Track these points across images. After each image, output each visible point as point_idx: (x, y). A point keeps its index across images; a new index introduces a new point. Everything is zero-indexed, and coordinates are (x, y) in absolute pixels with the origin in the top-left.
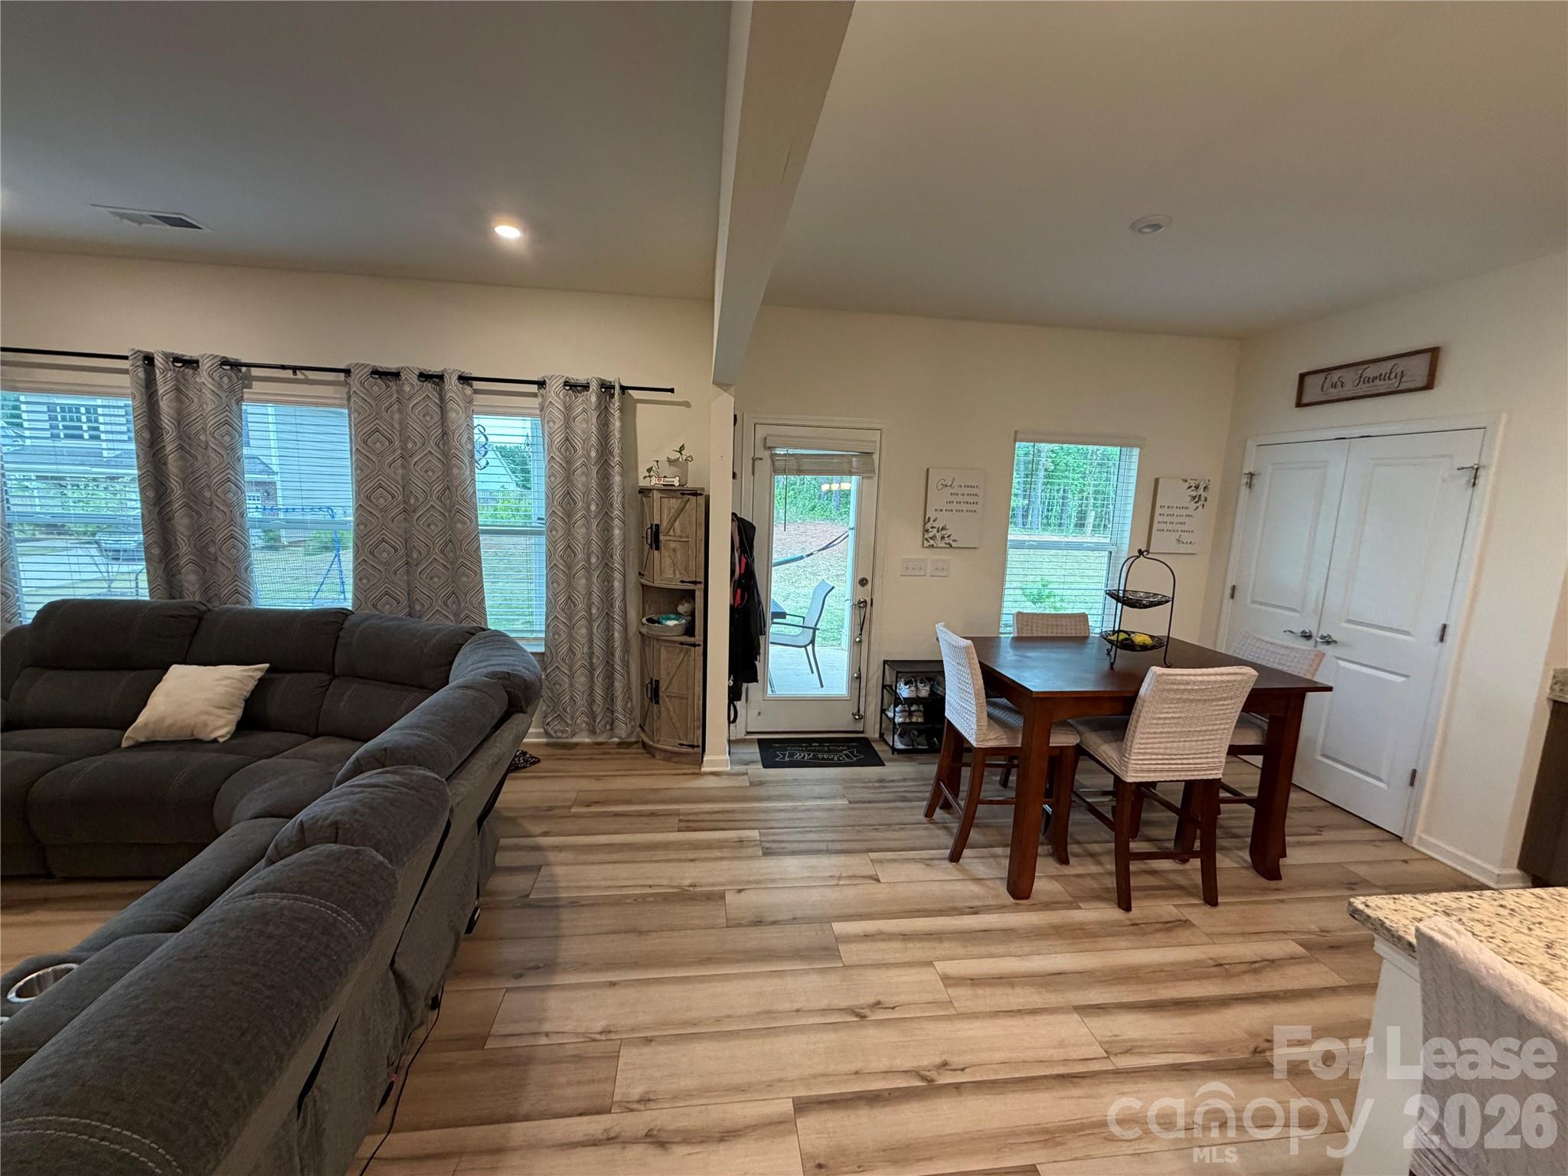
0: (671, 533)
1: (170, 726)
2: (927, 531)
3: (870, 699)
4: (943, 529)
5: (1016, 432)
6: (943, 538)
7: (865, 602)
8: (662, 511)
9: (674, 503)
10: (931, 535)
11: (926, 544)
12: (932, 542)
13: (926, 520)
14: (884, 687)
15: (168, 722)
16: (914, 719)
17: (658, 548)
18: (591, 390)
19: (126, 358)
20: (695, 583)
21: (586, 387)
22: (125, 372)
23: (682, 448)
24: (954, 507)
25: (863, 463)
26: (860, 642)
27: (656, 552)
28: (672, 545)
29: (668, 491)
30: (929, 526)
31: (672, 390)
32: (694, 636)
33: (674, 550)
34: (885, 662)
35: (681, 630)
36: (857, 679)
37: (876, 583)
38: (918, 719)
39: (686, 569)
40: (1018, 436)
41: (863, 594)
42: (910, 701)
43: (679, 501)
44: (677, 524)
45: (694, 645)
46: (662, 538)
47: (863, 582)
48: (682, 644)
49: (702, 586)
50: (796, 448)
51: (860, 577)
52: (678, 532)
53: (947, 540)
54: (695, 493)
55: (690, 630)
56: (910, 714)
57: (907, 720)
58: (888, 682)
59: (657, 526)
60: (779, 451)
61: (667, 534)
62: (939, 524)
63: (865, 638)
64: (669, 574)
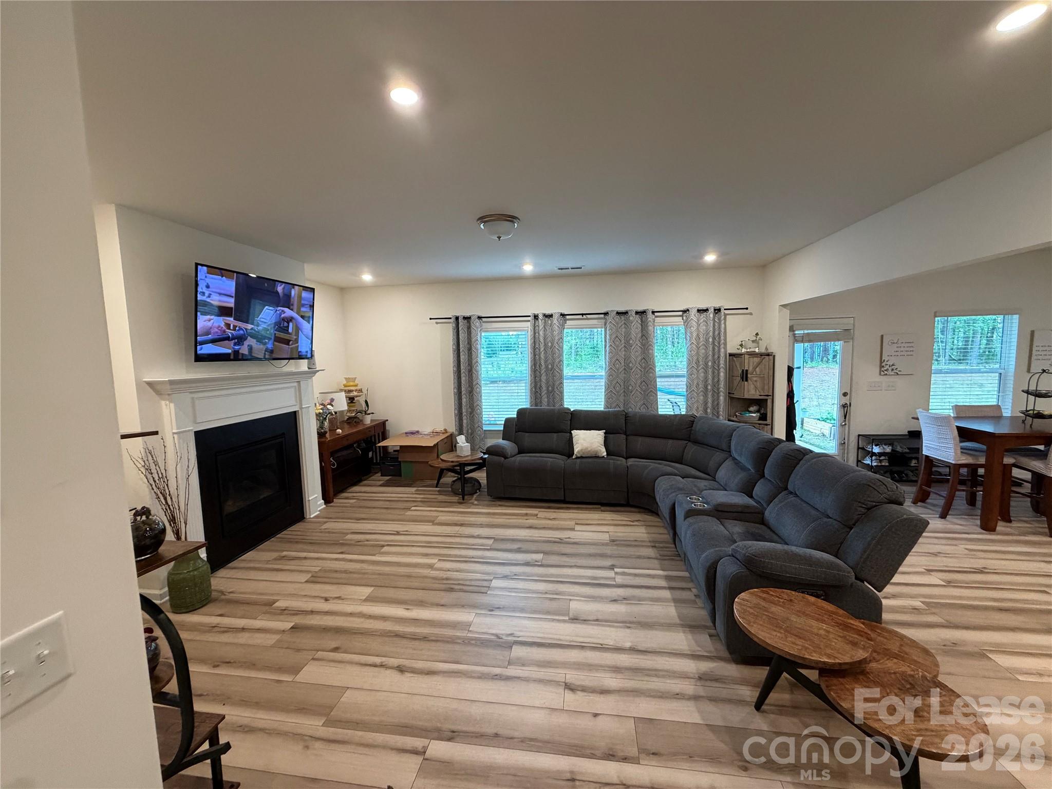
0: (754, 373)
1: (589, 451)
2: (883, 367)
3: (850, 454)
4: (893, 365)
5: (935, 313)
6: (893, 370)
7: (846, 404)
8: (749, 364)
9: (756, 360)
10: (885, 369)
11: (882, 373)
12: (886, 372)
13: (881, 362)
14: (859, 448)
15: (589, 449)
16: (883, 464)
17: (747, 380)
18: (710, 312)
19: (530, 316)
20: (768, 396)
21: (706, 310)
22: (529, 321)
23: (757, 334)
24: (898, 353)
25: (846, 335)
26: (845, 424)
27: (746, 383)
28: (755, 379)
29: (752, 354)
30: (884, 364)
31: (747, 309)
32: (766, 420)
33: (756, 381)
34: (859, 435)
35: (758, 418)
36: (842, 444)
37: (853, 394)
38: (885, 463)
39: (763, 389)
40: (937, 314)
41: (846, 400)
42: (880, 454)
43: (759, 359)
44: (757, 369)
45: (767, 425)
46: (749, 376)
47: (845, 394)
48: (759, 424)
49: (771, 397)
50: (808, 330)
51: (844, 391)
52: (758, 373)
53: (895, 371)
54: (768, 355)
55: (763, 417)
56: (881, 461)
57: (880, 464)
58: (860, 446)
59: (747, 371)
60: (796, 332)
61: (752, 374)
62: (890, 363)
63: (847, 422)
64: (753, 392)
